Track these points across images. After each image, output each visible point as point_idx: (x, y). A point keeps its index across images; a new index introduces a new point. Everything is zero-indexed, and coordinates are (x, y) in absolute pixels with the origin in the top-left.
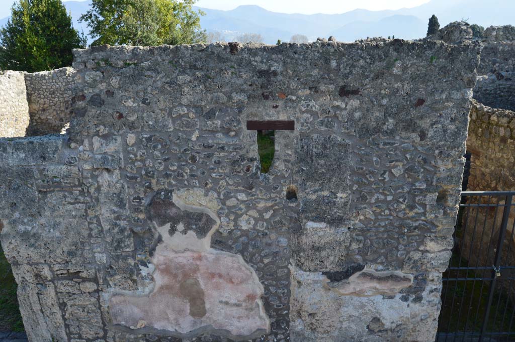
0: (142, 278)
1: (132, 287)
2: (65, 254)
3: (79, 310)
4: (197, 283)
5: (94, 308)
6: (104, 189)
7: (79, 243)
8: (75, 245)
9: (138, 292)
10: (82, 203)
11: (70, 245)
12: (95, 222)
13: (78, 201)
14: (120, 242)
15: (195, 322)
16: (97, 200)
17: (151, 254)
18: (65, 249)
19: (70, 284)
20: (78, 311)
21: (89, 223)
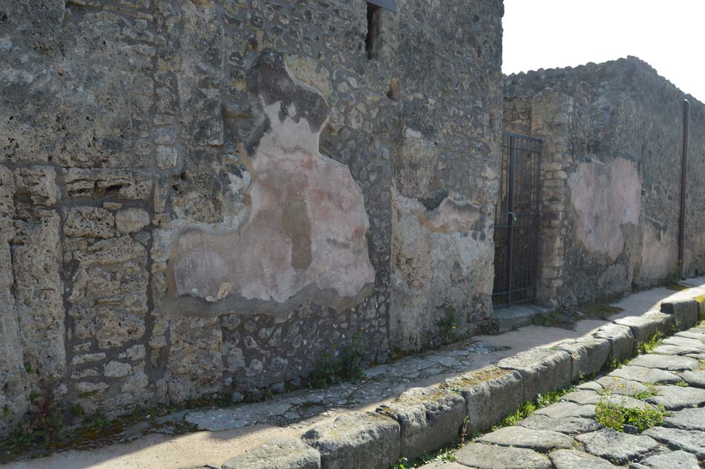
0: (232, 196)
1: (213, 216)
2: (99, 144)
3: (104, 277)
4: (303, 209)
5: (137, 269)
6: (190, 27)
7: (131, 123)
8: (123, 126)
9: (221, 226)
10: (150, 44)
11: (113, 126)
12: (168, 83)
13: (144, 38)
14: (204, 126)
15: (297, 280)
16: (178, 44)
17: (251, 151)
18: (101, 133)
19: (97, 214)
20: (101, 280)
21: (157, 85)
